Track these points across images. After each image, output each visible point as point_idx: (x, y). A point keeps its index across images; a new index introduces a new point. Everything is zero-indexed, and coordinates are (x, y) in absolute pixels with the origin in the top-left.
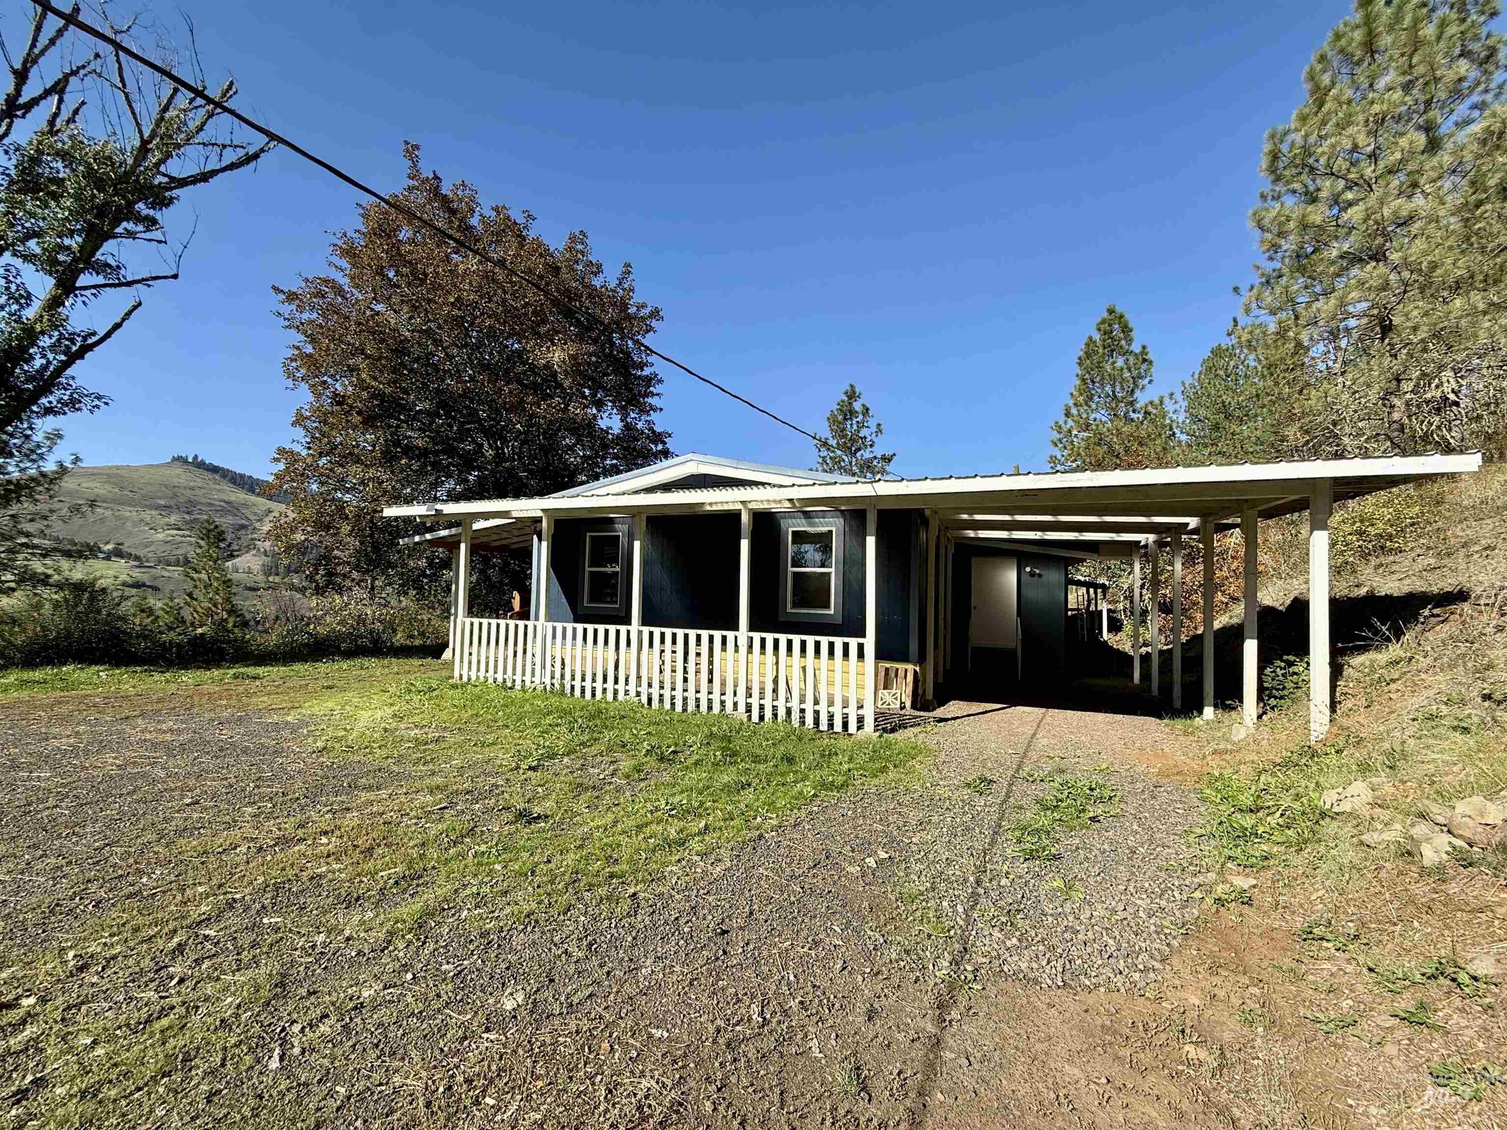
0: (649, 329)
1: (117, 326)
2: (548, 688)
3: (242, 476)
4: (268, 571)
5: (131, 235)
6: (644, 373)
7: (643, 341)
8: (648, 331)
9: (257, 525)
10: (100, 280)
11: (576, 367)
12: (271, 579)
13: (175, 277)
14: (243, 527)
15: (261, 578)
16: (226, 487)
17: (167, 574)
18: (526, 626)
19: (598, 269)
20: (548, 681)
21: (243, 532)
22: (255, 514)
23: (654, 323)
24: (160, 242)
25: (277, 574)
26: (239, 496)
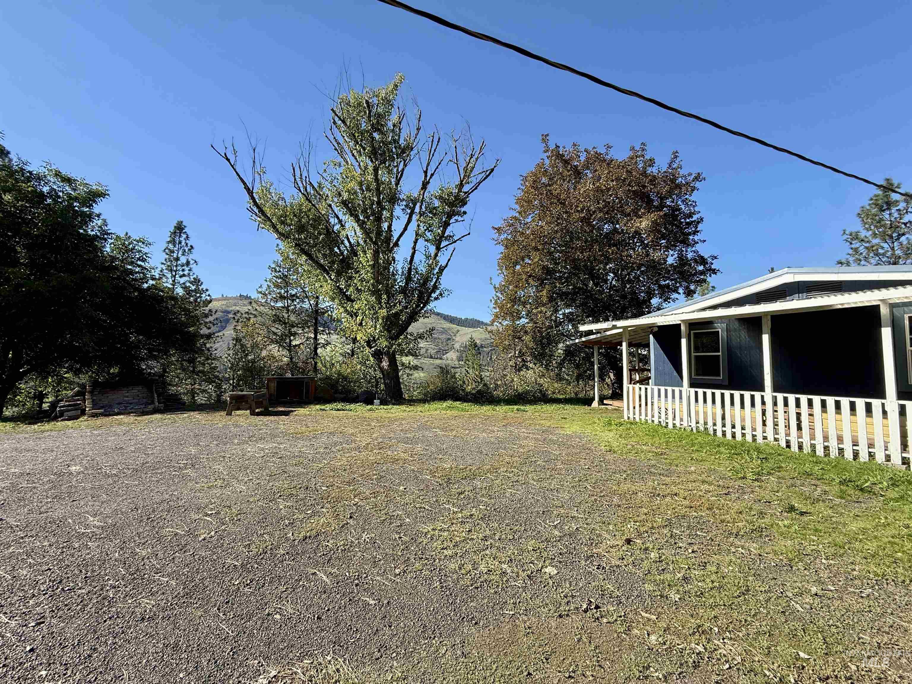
0: (693, 189)
1: (449, 260)
2: (694, 430)
3: (448, 316)
4: (460, 359)
5: (457, 221)
6: (693, 219)
7: (690, 198)
8: (693, 190)
9: (454, 338)
10: (447, 243)
11: (655, 228)
12: (460, 362)
13: (469, 234)
14: (449, 339)
15: (457, 363)
16: (443, 321)
17: (425, 362)
18: (646, 389)
19: (651, 162)
20: (693, 424)
21: (449, 341)
22: (453, 332)
23: (698, 184)
24: (462, 221)
25: (462, 361)
26: (447, 325)
